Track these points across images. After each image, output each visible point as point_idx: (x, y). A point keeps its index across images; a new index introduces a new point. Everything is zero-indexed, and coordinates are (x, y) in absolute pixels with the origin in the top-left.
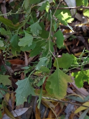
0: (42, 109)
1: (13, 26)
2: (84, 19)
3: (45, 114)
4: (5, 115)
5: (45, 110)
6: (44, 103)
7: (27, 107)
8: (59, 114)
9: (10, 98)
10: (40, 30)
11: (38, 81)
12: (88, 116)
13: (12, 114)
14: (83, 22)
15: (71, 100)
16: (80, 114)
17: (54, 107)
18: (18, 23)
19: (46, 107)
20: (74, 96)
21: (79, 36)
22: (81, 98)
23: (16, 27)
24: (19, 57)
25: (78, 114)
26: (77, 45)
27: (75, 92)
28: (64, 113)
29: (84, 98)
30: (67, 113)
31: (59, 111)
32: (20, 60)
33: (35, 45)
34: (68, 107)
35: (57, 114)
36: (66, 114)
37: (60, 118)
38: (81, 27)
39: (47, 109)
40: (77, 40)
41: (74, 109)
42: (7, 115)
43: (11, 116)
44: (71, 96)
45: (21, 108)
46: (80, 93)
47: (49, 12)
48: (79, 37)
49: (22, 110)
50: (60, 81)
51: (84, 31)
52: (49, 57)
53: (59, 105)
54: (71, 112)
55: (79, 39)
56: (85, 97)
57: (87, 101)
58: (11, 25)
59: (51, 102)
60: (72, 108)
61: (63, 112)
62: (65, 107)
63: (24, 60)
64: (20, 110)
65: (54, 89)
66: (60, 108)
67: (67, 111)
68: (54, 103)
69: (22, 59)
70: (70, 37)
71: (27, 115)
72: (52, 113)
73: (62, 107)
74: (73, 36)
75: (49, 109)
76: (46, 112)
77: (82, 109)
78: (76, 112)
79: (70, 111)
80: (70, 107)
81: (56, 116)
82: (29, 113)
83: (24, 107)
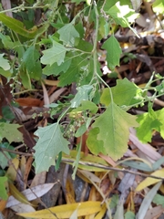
0: (79, 186)
1: (26, 33)
2: (148, 24)
3: (83, 194)
4: (12, 197)
5: (84, 187)
6: (81, 174)
7: (50, 182)
8: (108, 193)
9: (20, 167)
10: (76, 38)
11: (77, 128)
12: (159, 196)
13: (24, 196)
14: (148, 29)
15: (129, 168)
16: (146, 191)
17: (99, 181)
18: (35, 27)
19: (84, 183)
20: (135, 160)
21: (140, 53)
22: (147, 164)
23: (31, 34)
24: (33, 94)
25: (143, 192)
26: (138, 70)
27: (135, 153)
28: (117, 192)
29: (152, 164)
30: (123, 192)
31: (107, 189)
32: (36, 99)
33: (70, 63)
34: (123, 181)
35: (105, 193)
36: (120, 193)
37: (110, 199)
38: (145, 38)
39: (86, 185)
40: (137, 61)
41: (136, 183)
42: (16, 197)
43: (22, 198)
44: (129, 161)
45: (39, 184)
46: (145, 156)
47: (93, 6)
48: (141, 56)
49: (42, 188)
50: (116, 125)
51: (149, 43)
52: (95, 84)
53: (108, 177)
54: (130, 190)
55: (142, 60)
56: (153, 162)
57: (158, 169)
58: (22, 31)
59: (93, 172)
60: (131, 182)
61: (116, 189)
62: (118, 181)
63: (42, 99)
64: (38, 188)
65: (105, 141)
66: (110, 183)
67: (123, 188)
68: (100, 174)
69: (38, 97)
70: (125, 56)
71: (51, 196)
72: (97, 191)
73: (113, 181)
74: (131, 54)
75: (91, 185)
76: (85, 191)
77: (149, 184)
78: (139, 189)
79: (127, 188)
80: (128, 181)
81: (104, 196)
82: (56, 192)
83: (46, 182)
